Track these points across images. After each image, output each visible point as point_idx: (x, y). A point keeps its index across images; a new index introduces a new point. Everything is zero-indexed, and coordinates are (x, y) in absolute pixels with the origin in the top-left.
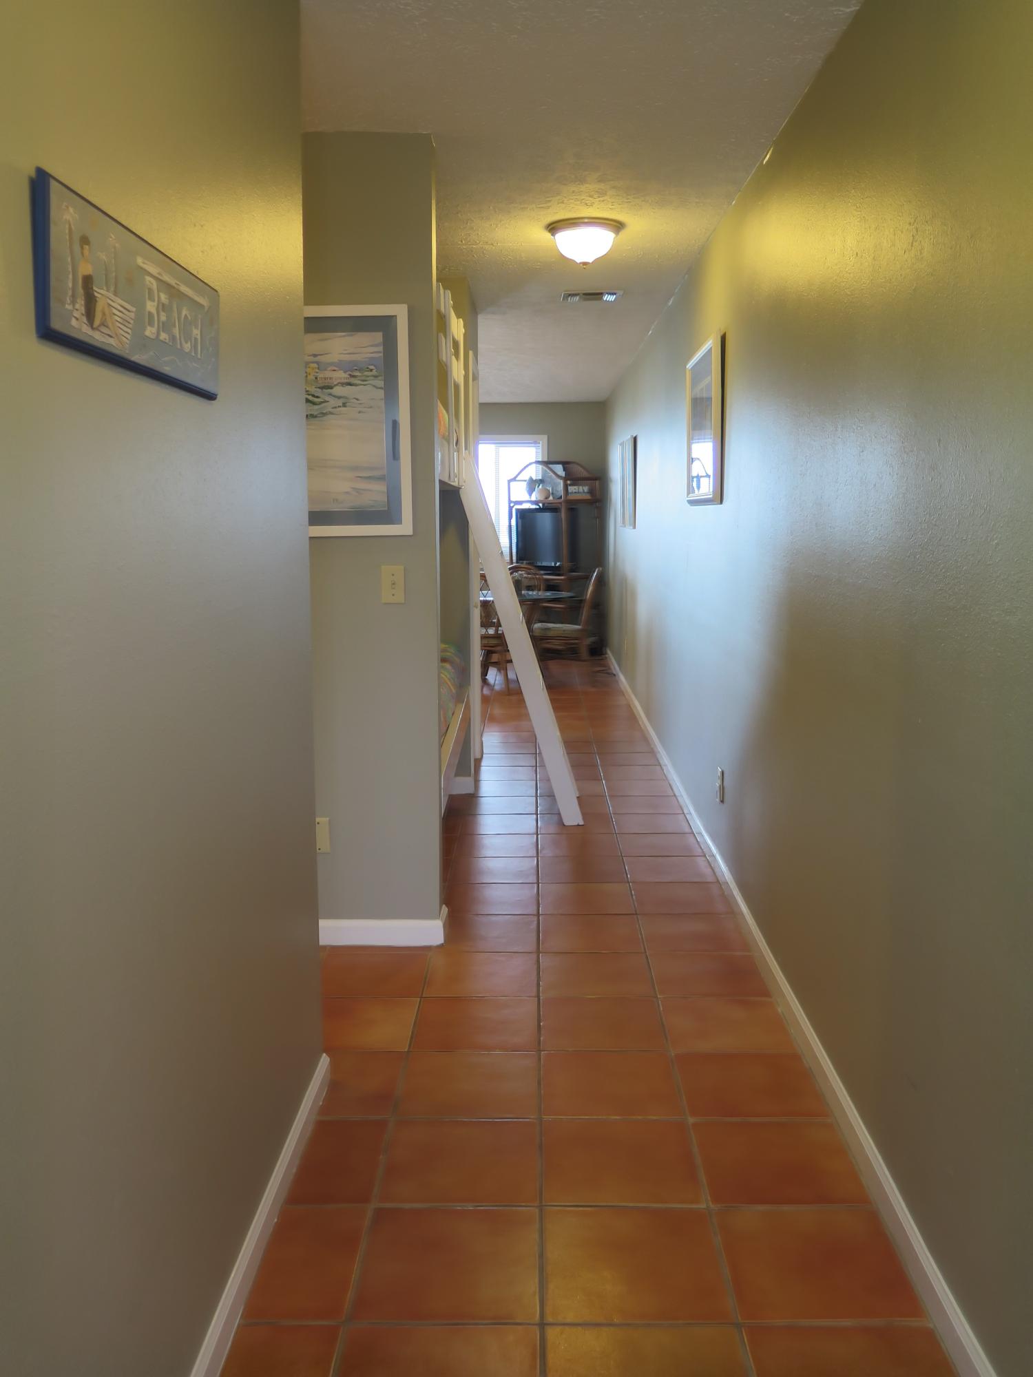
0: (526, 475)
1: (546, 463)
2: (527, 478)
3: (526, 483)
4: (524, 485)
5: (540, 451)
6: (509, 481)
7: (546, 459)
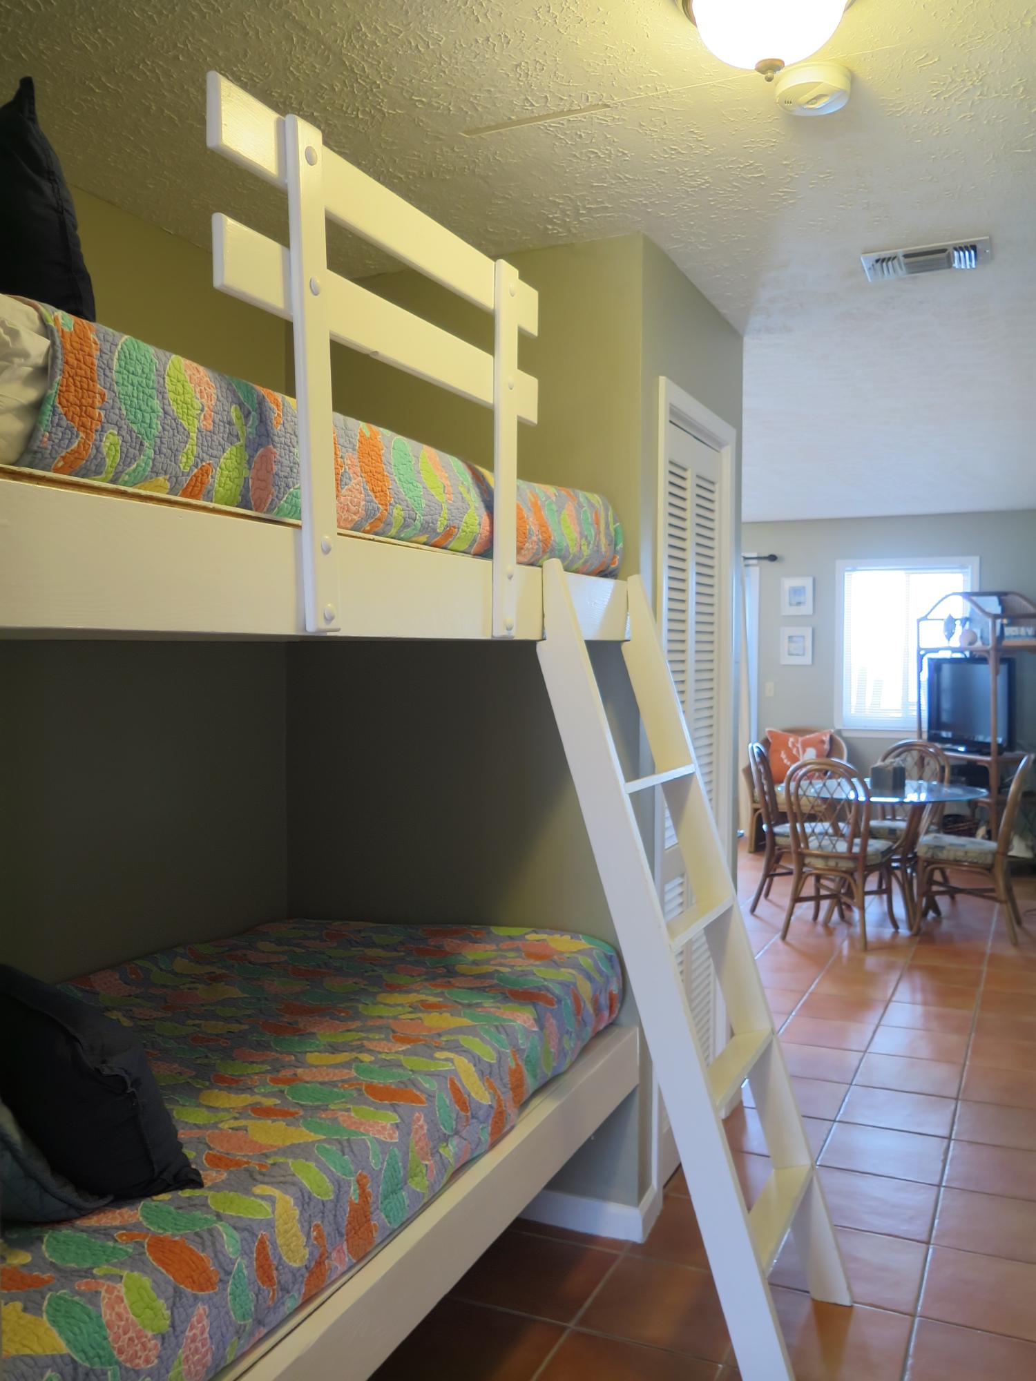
0: (943, 612)
1: (968, 595)
2: (946, 617)
3: (942, 623)
4: (941, 625)
5: (969, 578)
6: (919, 621)
7: (969, 590)
